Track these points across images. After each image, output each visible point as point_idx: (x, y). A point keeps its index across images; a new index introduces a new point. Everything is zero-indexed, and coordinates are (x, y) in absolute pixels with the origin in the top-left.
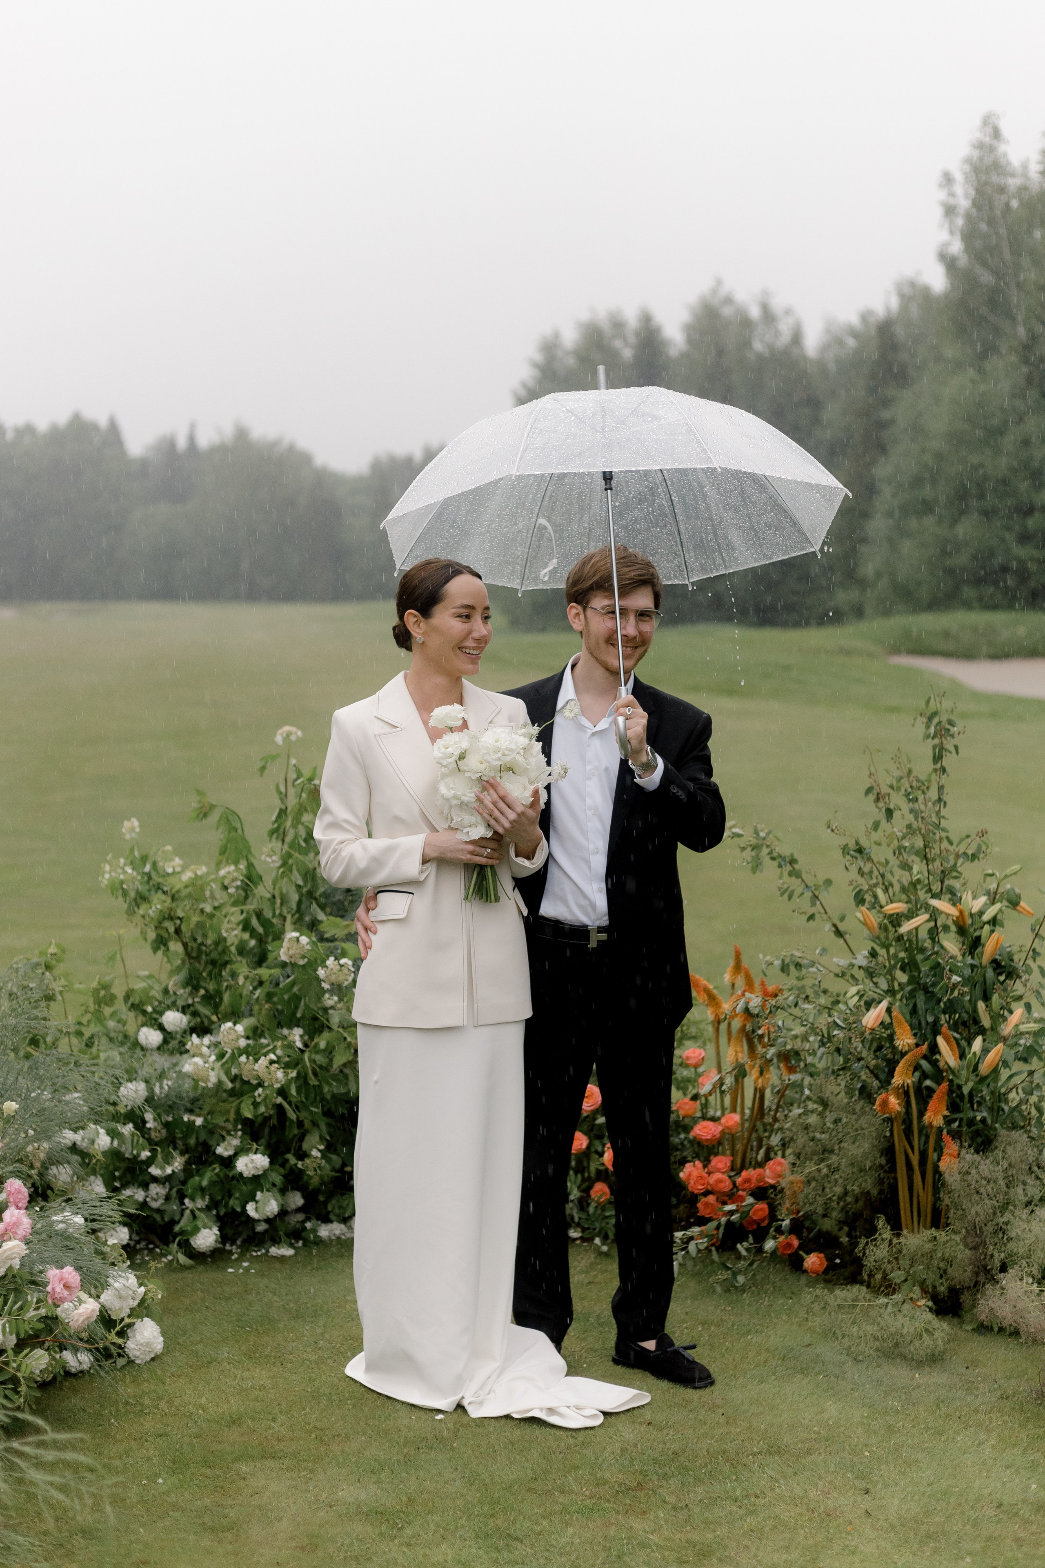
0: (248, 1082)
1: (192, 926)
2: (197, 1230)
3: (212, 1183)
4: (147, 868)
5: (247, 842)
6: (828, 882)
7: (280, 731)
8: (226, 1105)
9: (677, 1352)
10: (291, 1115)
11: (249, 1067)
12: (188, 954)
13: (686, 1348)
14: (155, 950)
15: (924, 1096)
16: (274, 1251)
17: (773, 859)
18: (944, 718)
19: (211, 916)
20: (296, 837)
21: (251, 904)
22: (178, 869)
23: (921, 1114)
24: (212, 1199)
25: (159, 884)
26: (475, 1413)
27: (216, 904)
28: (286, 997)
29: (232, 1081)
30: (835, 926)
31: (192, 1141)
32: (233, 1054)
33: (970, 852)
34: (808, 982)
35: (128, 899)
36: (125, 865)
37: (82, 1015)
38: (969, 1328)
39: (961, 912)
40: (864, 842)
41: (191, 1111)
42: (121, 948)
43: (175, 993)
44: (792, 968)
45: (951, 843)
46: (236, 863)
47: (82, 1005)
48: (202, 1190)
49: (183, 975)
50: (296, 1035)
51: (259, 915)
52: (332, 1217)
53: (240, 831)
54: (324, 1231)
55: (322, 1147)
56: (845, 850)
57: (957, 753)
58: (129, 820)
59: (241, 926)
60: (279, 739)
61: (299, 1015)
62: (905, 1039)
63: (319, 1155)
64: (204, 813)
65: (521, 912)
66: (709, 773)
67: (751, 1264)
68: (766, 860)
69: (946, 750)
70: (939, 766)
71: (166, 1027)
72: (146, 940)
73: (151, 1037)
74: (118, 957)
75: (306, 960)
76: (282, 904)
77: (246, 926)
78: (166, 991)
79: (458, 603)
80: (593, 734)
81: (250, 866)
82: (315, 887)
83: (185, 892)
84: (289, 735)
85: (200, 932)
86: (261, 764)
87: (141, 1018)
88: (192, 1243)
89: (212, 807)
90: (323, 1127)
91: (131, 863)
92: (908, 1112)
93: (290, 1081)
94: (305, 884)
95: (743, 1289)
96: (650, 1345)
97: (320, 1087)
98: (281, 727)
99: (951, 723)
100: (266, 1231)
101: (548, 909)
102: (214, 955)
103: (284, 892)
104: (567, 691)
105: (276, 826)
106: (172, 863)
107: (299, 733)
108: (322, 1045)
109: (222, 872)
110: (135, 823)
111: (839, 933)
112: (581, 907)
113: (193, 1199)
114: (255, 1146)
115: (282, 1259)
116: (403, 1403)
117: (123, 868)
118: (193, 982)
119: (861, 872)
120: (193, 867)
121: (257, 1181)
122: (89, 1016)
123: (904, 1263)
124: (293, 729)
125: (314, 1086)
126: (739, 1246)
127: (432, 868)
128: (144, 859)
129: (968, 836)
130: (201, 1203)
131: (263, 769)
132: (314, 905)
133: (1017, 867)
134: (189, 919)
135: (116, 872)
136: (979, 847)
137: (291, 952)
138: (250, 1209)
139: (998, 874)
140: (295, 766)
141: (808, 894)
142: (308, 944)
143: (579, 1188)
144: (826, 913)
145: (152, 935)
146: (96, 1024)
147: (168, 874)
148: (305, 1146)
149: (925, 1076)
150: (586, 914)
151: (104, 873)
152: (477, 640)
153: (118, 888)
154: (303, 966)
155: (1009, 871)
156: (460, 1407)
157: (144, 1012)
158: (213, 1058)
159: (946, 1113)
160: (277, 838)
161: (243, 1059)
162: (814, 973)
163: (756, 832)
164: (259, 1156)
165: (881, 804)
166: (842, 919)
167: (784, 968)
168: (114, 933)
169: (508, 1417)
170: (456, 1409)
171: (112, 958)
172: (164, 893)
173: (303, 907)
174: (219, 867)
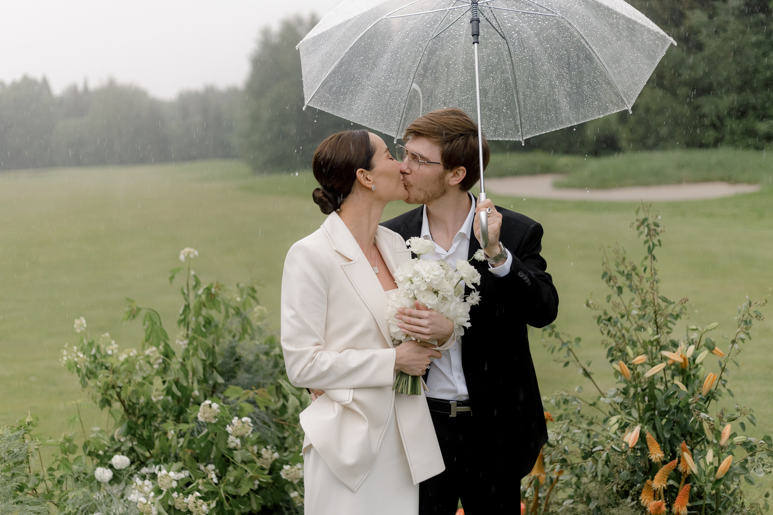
0: (181, 511)
1: (129, 393)
4: (93, 351)
5: (165, 331)
6: (578, 340)
7: (182, 252)
11: (179, 500)
12: (126, 411)
14: (102, 407)
15: (673, 494)
18: (651, 222)
19: (142, 385)
20: (198, 324)
21: (170, 376)
22: (116, 352)
25: (102, 362)
27: (145, 375)
28: (203, 445)
29: (169, 511)
30: (584, 369)
32: (168, 492)
33: (675, 314)
34: (571, 411)
35: (81, 374)
36: (77, 350)
37: (54, 462)
39: (685, 359)
42: (79, 412)
43: (119, 441)
46: (157, 346)
47: (53, 455)
49: (124, 427)
50: (211, 471)
51: (177, 383)
53: (158, 324)
56: (599, 320)
57: (660, 245)
58: (78, 318)
59: (165, 393)
60: (182, 257)
61: (211, 454)
62: (656, 453)
64: (133, 314)
70: (650, 255)
71: (115, 467)
72: (96, 403)
73: (104, 473)
74: (77, 419)
75: (217, 419)
76: (193, 375)
77: (168, 391)
78: (112, 439)
81: (167, 346)
83: (123, 368)
84: (189, 254)
85: (135, 397)
86: (171, 275)
87: (96, 461)
89: (139, 309)
91: (82, 349)
93: (211, 510)
98: (183, 249)
99: (656, 225)
102: (145, 411)
103: (194, 365)
105: (183, 317)
106: (111, 347)
107: (196, 253)
108: (231, 478)
109: (147, 352)
110: (84, 321)
111: (587, 374)
117: (76, 353)
118: (131, 431)
120: (127, 350)
122: (58, 462)
124: (192, 250)
125: (228, 511)
128: (91, 344)
129: (672, 303)
132: (215, 373)
133: (715, 324)
135: (71, 355)
136: (682, 309)
137: (207, 415)
139: (700, 328)
140: (194, 276)
141: (565, 349)
142: (218, 408)
144: (578, 361)
145: (99, 398)
146: (64, 470)
147: (109, 355)
151: (63, 356)
153: (72, 366)
154: (215, 424)
155: (709, 327)
157: (98, 456)
158: (153, 495)
159: (690, 506)
160: (184, 325)
161: (175, 495)
162: (576, 405)
165: (612, 283)
166: (589, 365)
167: (557, 404)
168: (74, 402)
171: (73, 421)
172: (107, 368)
174: (143, 348)
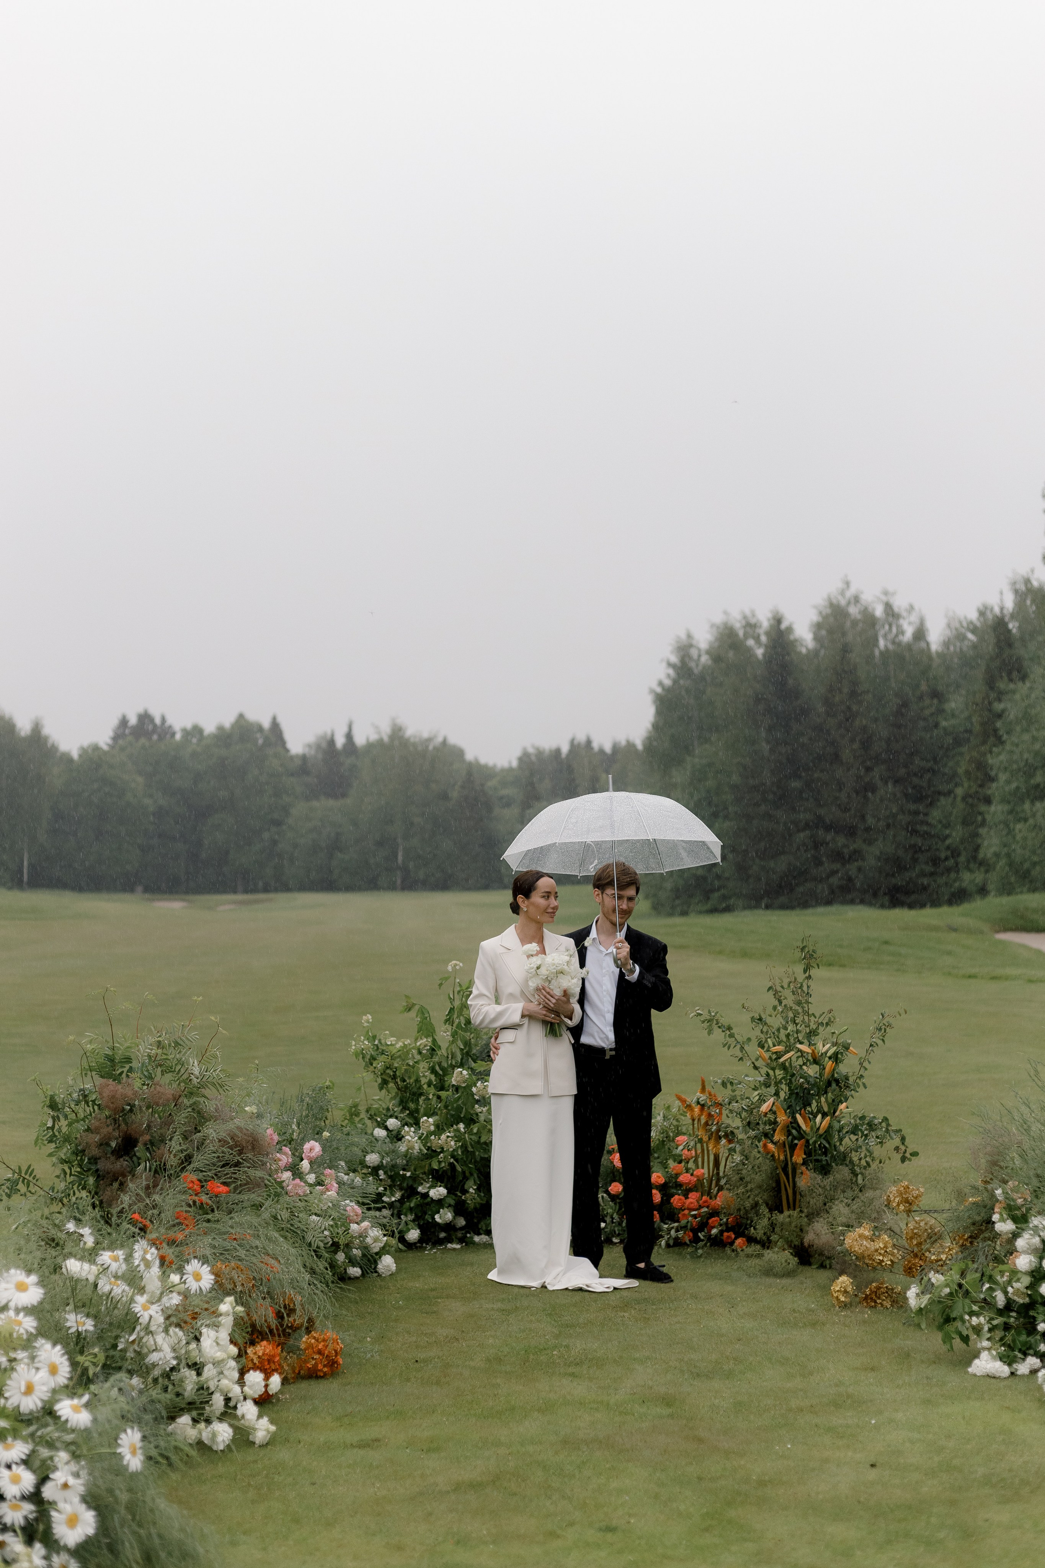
0: (435, 1151)
1: (401, 1073)
2: (409, 1230)
3: (417, 1206)
4: (376, 1042)
5: (432, 1026)
6: (746, 1039)
7: (450, 964)
8: (423, 1163)
9: (655, 1268)
10: (459, 1168)
11: (435, 1141)
12: (399, 1089)
13: (660, 1266)
14: (381, 1089)
15: (793, 1147)
16: (449, 1246)
17: (719, 1027)
18: (811, 948)
19: (413, 1067)
20: (459, 1023)
21: (435, 1059)
22: (393, 1042)
23: (791, 1156)
24: (416, 1215)
25: (383, 1050)
26: (550, 1288)
27: (415, 1060)
28: (455, 1106)
29: (427, 1150)
30: (753, 1063)
31: (405, 1185)
32: (427, 1135)
33: (824, 1022)
34: (737, 1093)
35: (365, 1060)
36: (364, 1040)
37: (343, 1121)
38: (815, 1267)
39: (813, 1051)
40: (763, 1017)
41: (404, 1170)
43: (392, 1110)
44: (728, 1085)
45: (815, 1017)
46: (426, 1037)
47: (343, 1115)
48: (411, 1209)
49: (398, 1099)
50: (461, 1126)
51: (440, 1064)
52: (481, 1232)
53: (428, 1018)
54: (477, 1239)
55: (475, 1187)
56: (753, 1019)
57: (818, 968)
58: (365, 1015)
59: (429, 1071)
60: (450, 968)
61: (462, 1116)
62: (782, 1118)
63: (474, 1192)
64: (409, 1009)
65: (570, 1042)
66: (666, 972)
67: (705, 1245)
68: (715, 1027)
69: (812, 967)
70: (807, 974)
71: (389, 1127)
72: (376, 1080)
73: (380, 1133)
74: (362, 1088)
75: (466, 1084)
76: (452, 1058)
77: (433, 1071)
78: (388, 1109)
79: (543, 891)
80: (606, 954)
81: (434, 1041)
82: (470, 1049)
83: (397, 1054)
84: (456, 965)
85: (406, 1076)
86: (440, 982)
87: (374, 1123)
88: (406, 1237)
89: (414, 1005)
90: (475, 1175)
91: (368, 1039)
92: (786, 1158)
93: (458, 1148)
94: (465, 1047)
95: (701, 1256)
96: (642, 1265)
97: (473, 1153)
98: (450, 962)
99: (814, 951)
100: (445, 1237)
101: (585, 1039)
102: (415, 1090)
103: (453, 1052)
104: (594, 933)
105: (448, 1016)
106: (390, 1039)
107: (461, 964)
108: (475, 1131)
109: (418, 1044)
110: (370, 1017)
111: (756, 1068)
112: (601, 1039)
113: (406, 1215)
114: (439, 1184)
115: (454, 1249)
116: (515, 1286)
117: (363, 1042)
118: (403, 1104)
119: (762, 1032)
120: (402, 1040)
121: (440, 1203)
122: (346, 1121)
123: (777, 1229)
124: (458, 963)
125: (470, 1152)
126: (699, 1234)
127: (526, 1020)
128: (374, 1037)
129: (824, 1013)
130: (411, 1217)
131: (440, 985)
132: (470, 1059)
133: (845, 1027)
134: (401, 1068)
135: (358, 1045)
136: (830, 1019)
137: (458, 1079)
138: (437, 1218)
139: (837, 1032)
140: (457, 981)
141: (739, 1046)
142: (466, 1075)
143: (617, 1213)
144: (749, 1056)
145: (379, 1080)
147: (388, 1045)
148: (466, 1187)
149: (794, 1138)
150: (604, 1042)
151: (351, 1045)
152: (553, 908)
153: (361, 1054)
154: (464, 1087)
155: (842, 1030)
156: (544, 1287)
157: (376, 1120)
158: (416, 1138)
159: (804, 1156)
160: (449, 1023)
161: (433, 1137)
163: (709, 1012)
164: (442, 1188)
165: (777, 996)
167: (724, 1084)
168: (359, 1076)
169: (567, 1289)
170: (542, 1287)
171: (358, 1090)
172: (386, 1055)
173: (464, 1061)
174: (416, 1040)
